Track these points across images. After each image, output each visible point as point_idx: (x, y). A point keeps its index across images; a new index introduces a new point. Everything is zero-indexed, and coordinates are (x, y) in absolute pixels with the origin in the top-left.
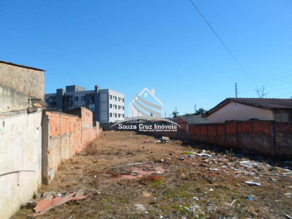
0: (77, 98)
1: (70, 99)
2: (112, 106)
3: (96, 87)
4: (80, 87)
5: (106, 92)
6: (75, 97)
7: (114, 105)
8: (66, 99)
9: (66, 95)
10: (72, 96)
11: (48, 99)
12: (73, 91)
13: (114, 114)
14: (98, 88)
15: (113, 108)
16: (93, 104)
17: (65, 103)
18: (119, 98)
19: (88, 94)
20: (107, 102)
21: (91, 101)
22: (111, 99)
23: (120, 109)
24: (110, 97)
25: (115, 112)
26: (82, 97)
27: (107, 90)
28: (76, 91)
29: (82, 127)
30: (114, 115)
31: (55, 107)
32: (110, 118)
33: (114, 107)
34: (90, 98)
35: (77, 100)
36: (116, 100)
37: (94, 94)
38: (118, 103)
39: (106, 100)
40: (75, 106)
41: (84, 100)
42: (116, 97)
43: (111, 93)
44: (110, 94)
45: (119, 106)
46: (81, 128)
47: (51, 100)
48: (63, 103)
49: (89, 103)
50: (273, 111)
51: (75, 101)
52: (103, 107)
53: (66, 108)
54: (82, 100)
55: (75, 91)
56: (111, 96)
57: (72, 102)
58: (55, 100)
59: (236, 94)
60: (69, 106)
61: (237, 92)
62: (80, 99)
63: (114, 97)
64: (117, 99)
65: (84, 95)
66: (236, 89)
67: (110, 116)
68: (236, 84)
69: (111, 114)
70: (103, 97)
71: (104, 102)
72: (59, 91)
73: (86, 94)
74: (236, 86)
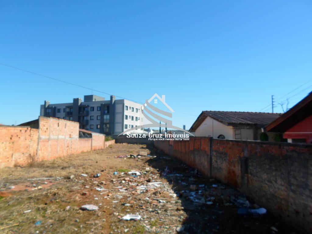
0: (93, 108)
1: (86, 109)
2: (128, 117)
3: (112, 97)
4: (98, 96)
5: (122, 102)
6: (91, 107)
7: (130, 116)
8: (82, 109)
9: (82, 104)
10: (88, 106)
11: (66, 109)
12: (90, 101)
13: (130, 125)
14: (113, 98)
15: (129, 120)
16: (108, 115)
17: (81, 113)
18: (137, 109)
19: (103, 104)
20: (122, 113)
21: (106, 112)
22: (127, 110)
23: (137, 121)
24: (125, 108)
25: (131, 124)
26: (98, 107)
27: (123, 100)
28: (94, 100)
29: (39, 138)
30: (130, 127)
31: (71, 117)
32: (125, 130)
33: (130, 118)
34: (106, 108)
35: (93, 110)
36: (133, 111)
37: (109, 104)
38: (135, 114)
39: (121, 111)
40: (91, 116)
41: (100, 110)
42: (133, 108)
43: (126, 103)
44: (125, 105)
45: (137, 118)
46: (37, 139)
47: (68, 110)
48: (79, 113)
49: (104, 114)
50: (233, 127)
51: (91, 111)
52: (118, 118)
53: (82, 119)
54: (98, 110)
55: (92, 101)
56: (127, 107)
57: (88, 112)
58: (71, 109)
59: (273, 107)
60: (86, 116)
61: (274, 106)
62: (95, 109)
63: (131, 108)
64: (135, 110)
65: (99, 105)
66: (273, 102)
67: (125, 128)
68: (272, 96)
69: (127, 125)
70: (118, 108)
71: (120, 113)
72: (76, 100)
73: (102, 105)
74: (273, 99)
